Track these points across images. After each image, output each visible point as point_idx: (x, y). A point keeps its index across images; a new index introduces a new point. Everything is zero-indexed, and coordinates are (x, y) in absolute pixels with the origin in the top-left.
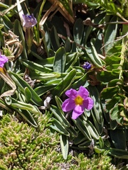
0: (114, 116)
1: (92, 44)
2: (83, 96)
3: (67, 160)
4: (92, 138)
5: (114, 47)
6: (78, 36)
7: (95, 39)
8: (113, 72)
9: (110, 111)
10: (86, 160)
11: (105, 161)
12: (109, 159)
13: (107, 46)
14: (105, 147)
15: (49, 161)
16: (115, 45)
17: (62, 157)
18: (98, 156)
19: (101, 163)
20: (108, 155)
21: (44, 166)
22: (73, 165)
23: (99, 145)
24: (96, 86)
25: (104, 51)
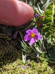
0: (49, 41)
1: (38, 5)
2: (35, 33)
3: (25, 64)
4: (38, 52)
5: (49, 6)
6: (31, 2)
7: (39, 3)
8: (49, 19)
9: (47, 39)
10: (35, 64)
11: (45, 65)
12: (47, 63)
13: (46, 6)
14: (45, 57)
15: (16, 64)
16: (49, 5)
17: (23, 62)
18: (41, 62)
19: (43, 65)
20: (47, 61)
21: (13, 67)
22: (28, 67)
23: (42, 56)
24: (40, 26)
25: (44, 9)
